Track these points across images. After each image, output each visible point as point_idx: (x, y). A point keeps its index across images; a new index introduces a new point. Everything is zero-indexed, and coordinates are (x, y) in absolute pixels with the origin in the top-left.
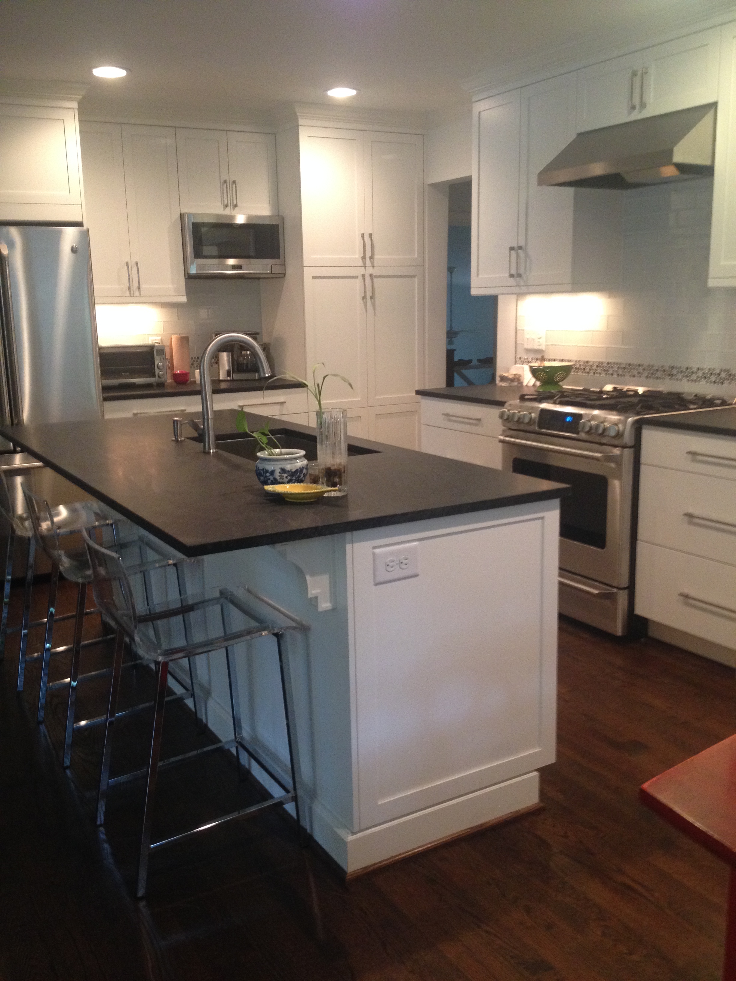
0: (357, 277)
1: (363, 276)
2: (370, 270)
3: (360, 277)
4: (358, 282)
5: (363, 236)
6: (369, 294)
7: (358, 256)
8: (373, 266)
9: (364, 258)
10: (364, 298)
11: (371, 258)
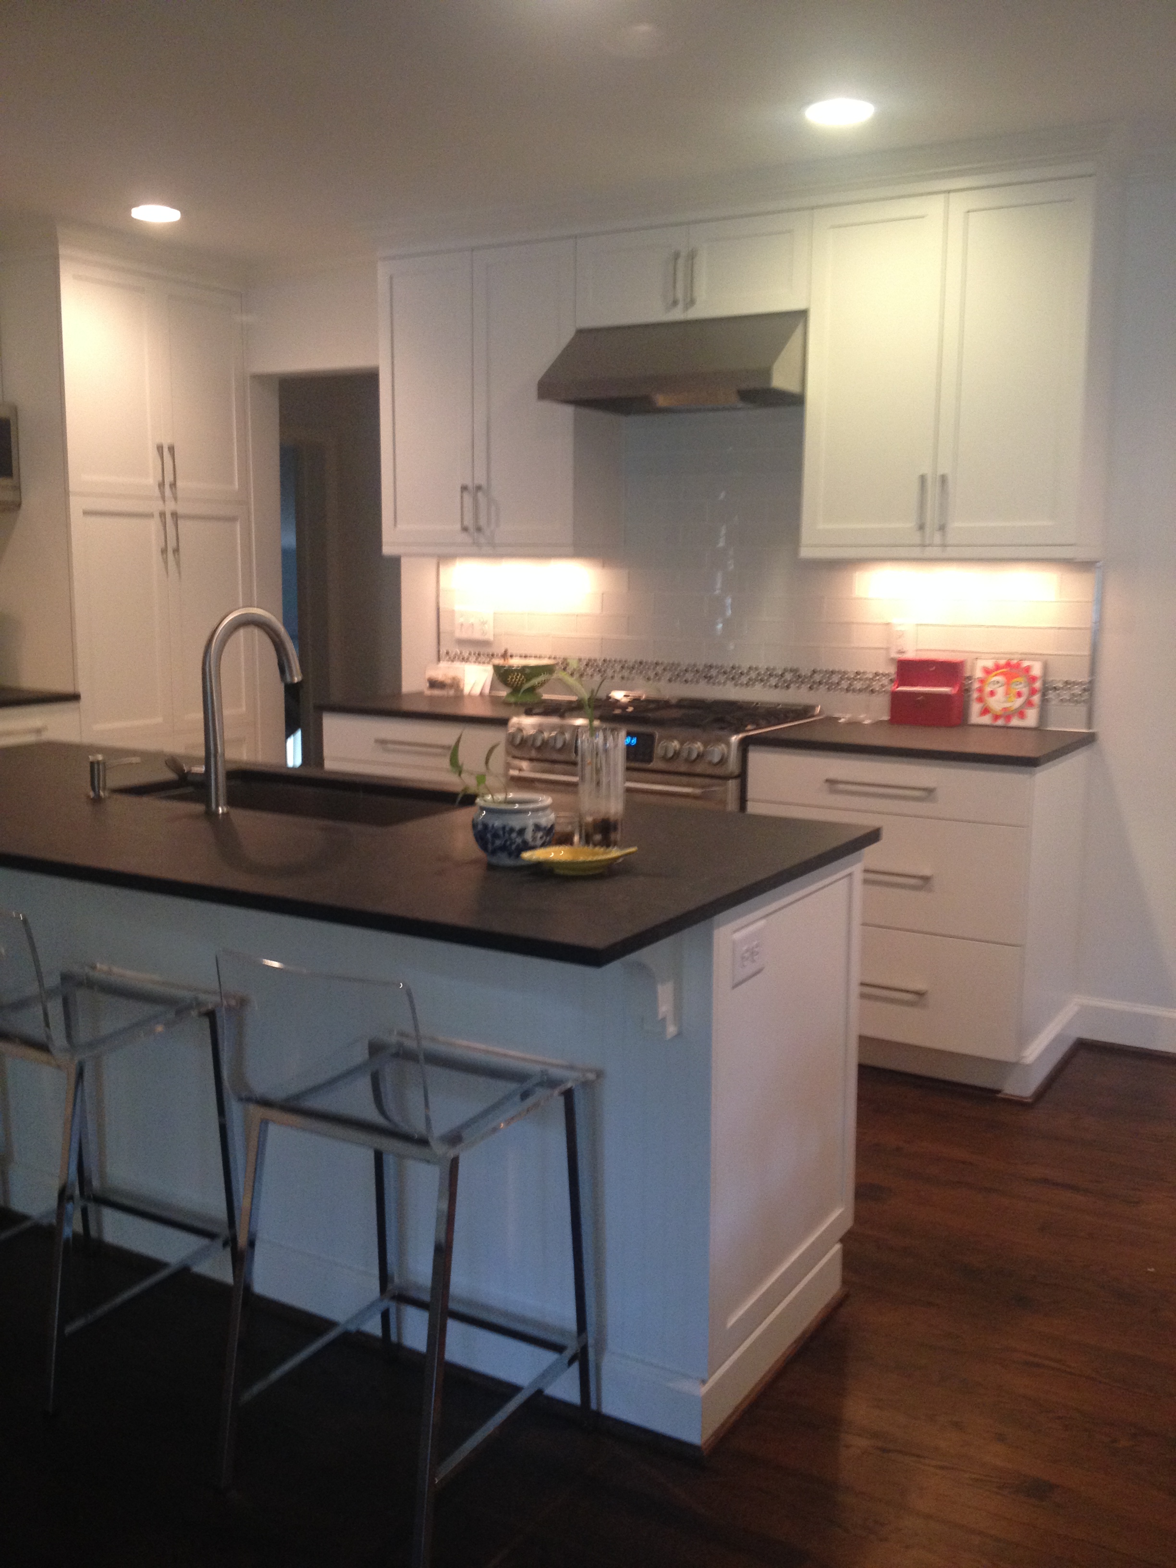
0: (150, 516)
1: (162, 515)
2: (170, 506)
3: (157, 518)
4: (154, 525)
5: (160, 448)
6: (172, 544)
7: (151, 480)
8: (176, 499)
9: (161, 485)
10: (164, 551)
11: (173, 485)
